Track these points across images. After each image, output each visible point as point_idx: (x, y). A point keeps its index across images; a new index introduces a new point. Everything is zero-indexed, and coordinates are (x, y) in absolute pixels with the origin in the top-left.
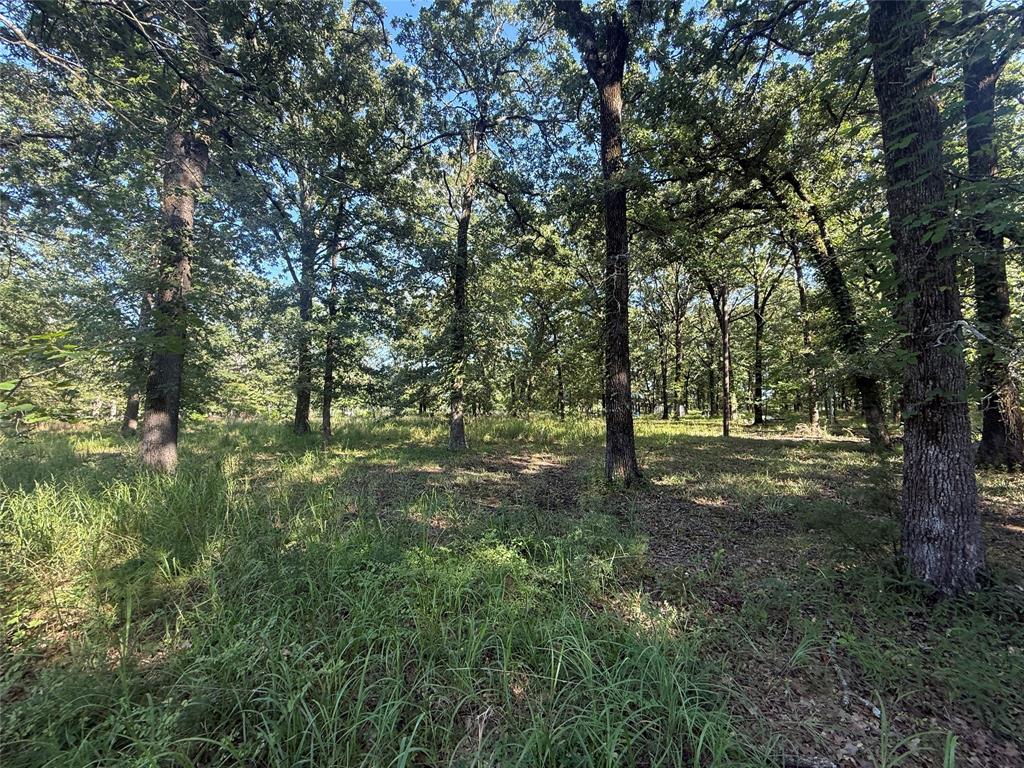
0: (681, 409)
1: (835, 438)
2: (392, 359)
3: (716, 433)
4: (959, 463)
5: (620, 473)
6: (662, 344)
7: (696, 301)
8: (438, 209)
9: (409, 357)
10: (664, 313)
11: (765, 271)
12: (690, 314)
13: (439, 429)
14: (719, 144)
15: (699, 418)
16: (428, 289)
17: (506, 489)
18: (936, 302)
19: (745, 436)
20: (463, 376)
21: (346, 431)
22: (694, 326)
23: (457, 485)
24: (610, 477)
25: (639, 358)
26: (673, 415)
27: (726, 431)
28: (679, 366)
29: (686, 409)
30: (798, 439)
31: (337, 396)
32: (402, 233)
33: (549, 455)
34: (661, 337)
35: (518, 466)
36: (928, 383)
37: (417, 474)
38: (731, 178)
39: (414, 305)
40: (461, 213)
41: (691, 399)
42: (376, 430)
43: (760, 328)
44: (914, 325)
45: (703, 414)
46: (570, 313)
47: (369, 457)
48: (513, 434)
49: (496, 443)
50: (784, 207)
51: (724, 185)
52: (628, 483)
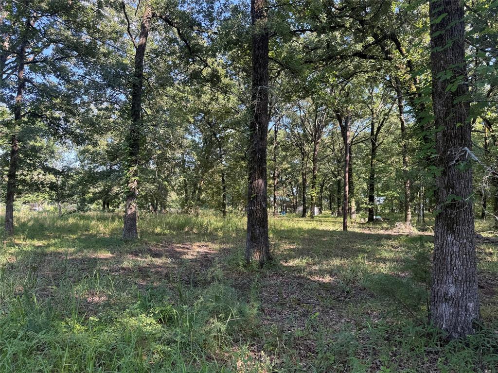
0: (316, 210)
1: (420, 233)
2: (79, 162)
3: (339, 228)
4: (465, 247)
5: (256, 257)
6: (303, 159)
7: (330, 127)
8: (121, 36)
9: (93, 161)
10: (305, 135)
11: (380, 107)
12: (325, 137)
13: (116, 223)
14: (345, 7)
15: (328, 217)
16: (112, 103)
17: (165, 271)
18: (456, 134)
19: (358, 230)
20: (137, 178)
21: (30, 224)
22: (328, 147)
23: (123, 268)
24: (248, 260)
25: (286, 169)
26: (309, 214)
27: (345, 227)
28: (315, 177)
29: (320, 210)
30: (395, 234)
31: (20, 193)
32: (86, 53)
33: (207, 244)
34: (303, 154)
35: (179, 253)
36: (449, 191)
37: (90, 259)
38: (355, 34)
39: (98, 116)
40: (138, 41)
41: (325, 202)
42: (60, 223)
43: (374, 150)
44: (443, 149)
45: (332, 214)
46: (234, 131)
47: (48, 246)
48: (181, 227)
49: (164, 234)
50: (390, 59)
51: (350, 39)
52: (261, 264)
